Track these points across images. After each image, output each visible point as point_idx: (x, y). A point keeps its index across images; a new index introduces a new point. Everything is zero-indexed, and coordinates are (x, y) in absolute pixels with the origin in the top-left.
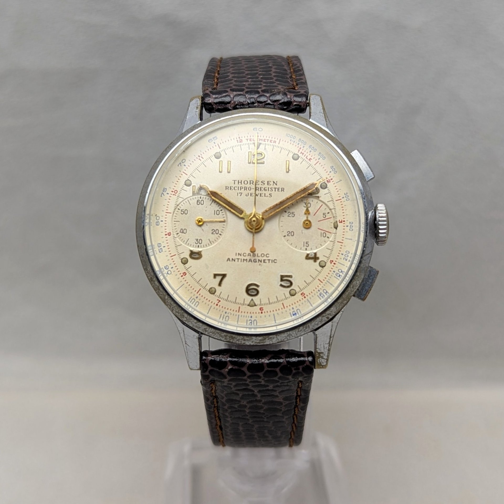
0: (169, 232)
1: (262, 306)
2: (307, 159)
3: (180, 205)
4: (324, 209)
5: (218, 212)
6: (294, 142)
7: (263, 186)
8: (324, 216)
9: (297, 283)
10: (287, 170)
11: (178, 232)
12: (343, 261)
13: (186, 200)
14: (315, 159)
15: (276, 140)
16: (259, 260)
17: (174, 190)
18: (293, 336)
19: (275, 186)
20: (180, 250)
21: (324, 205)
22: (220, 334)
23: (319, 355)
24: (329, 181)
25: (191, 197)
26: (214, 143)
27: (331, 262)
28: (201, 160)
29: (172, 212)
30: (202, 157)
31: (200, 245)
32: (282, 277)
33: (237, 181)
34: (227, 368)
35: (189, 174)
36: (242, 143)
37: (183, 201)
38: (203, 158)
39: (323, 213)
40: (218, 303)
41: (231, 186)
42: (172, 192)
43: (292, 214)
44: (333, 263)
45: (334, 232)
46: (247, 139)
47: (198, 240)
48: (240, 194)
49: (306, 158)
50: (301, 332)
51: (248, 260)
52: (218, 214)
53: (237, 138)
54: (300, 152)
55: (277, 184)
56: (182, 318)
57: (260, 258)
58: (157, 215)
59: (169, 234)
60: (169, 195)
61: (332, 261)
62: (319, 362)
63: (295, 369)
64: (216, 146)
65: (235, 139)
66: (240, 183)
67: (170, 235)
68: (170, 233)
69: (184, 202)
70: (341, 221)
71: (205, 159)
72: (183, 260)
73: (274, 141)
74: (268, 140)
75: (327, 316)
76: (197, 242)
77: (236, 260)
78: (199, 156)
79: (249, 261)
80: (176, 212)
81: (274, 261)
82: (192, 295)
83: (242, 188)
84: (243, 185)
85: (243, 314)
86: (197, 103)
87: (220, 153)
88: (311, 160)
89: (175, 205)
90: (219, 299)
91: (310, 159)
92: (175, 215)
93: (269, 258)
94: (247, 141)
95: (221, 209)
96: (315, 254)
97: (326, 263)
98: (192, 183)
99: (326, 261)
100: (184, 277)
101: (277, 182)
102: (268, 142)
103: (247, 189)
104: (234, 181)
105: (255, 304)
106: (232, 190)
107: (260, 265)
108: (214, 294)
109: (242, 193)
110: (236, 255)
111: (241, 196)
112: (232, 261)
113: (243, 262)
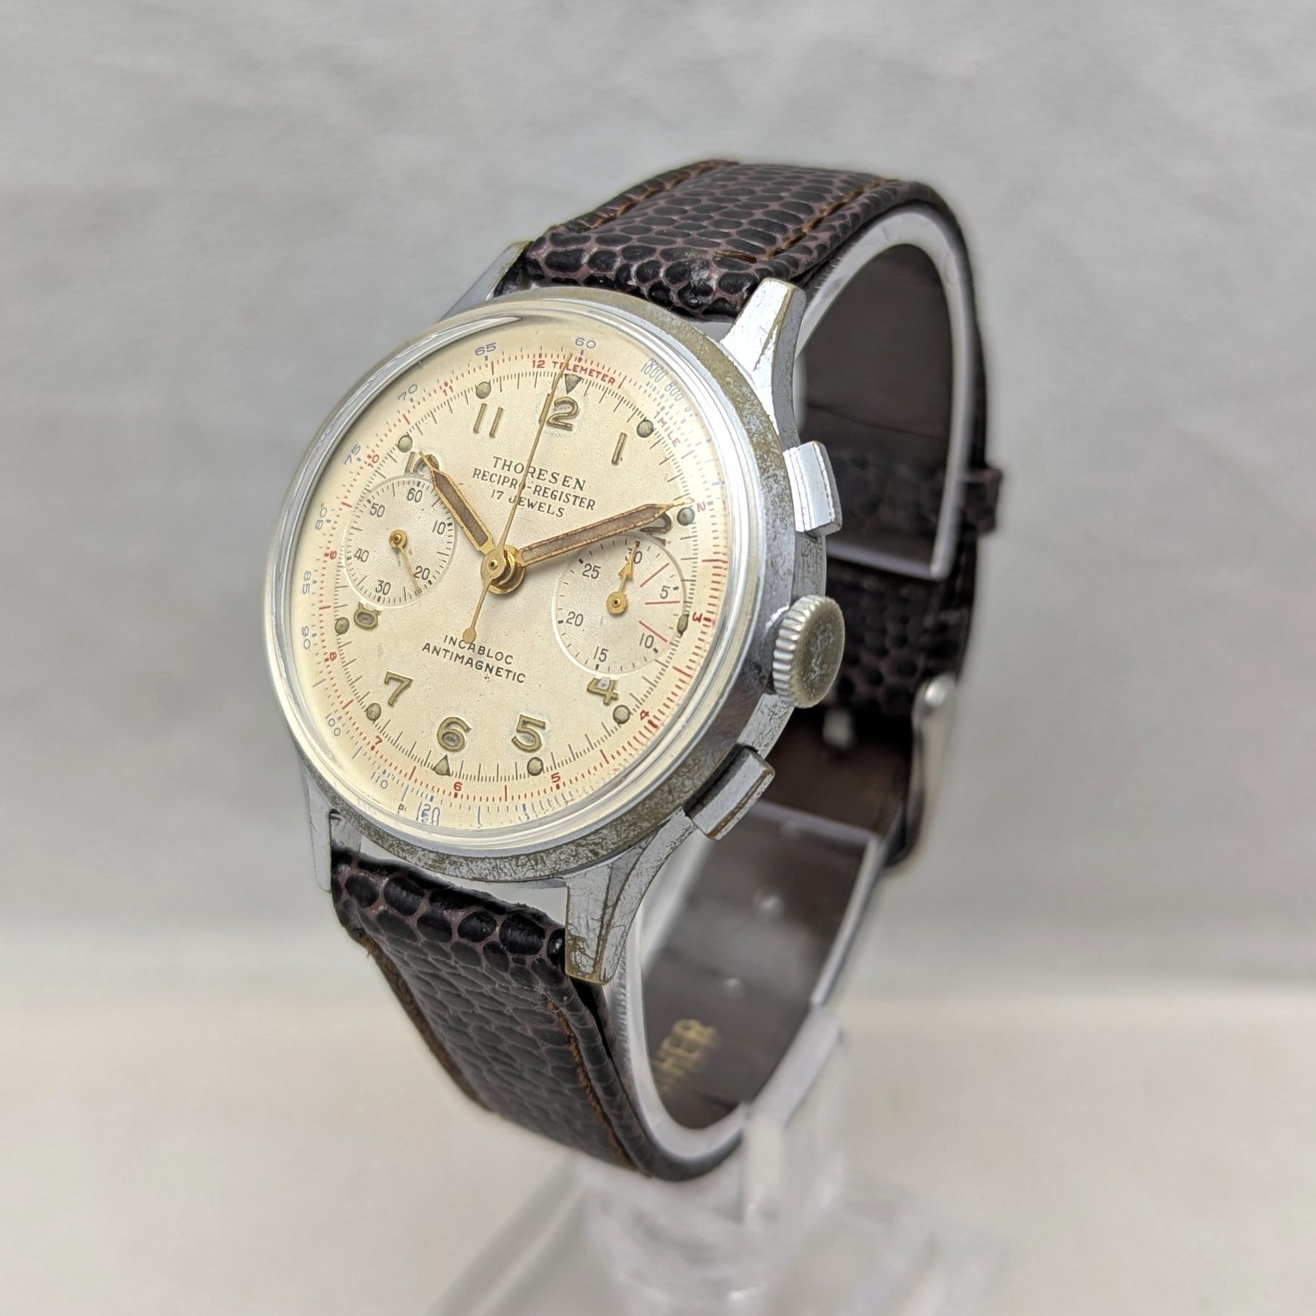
0: (334, 550)
1: (460, 781)
2: (670, 439)
3: (374, 493)
4: (667, 577)
5: (442, 526)
6: (655, 389)
7: (552, 487)
8: (664, 594)
9: (553, 745)
10: (615, 458)
11: (352, 555)
13: (389, 484)
14: (687, 444)
15: (615, 376)
16: (488, 666)
17: (372, 454)
18: (506, 874)
19: (578, 492)
20: (342, 597)
21: (671, 566)
23: (575, 943)
24: (703, 507)
25: (400, 477)
27: (643, 714)
28: (446, 395)
29: (354, 505)
30: (451, 387)
31: (382, 597)
32: (525, 722)
33: (503, 461)
34: (377, 910)
35: (413, 424)
36: (543, 370)
37: (383, 483)
38: (452, 391)
39: (664, 587)
40: (376, 744)
41: (486, 470)
42: (369, 457)
43: (594, 571)
44: (646, 719)
45: (673, 641)
46: (555, 363)
47: (383, 585)
48: (499, 494)
49: (669, 435)
50: (525, 869)
51: (465, 661)
52: (440, 531)
53: (534, 356)
54: (659, 418)
55: (583, 489)
57: (492, 662)
58: (325, 506)
59: (332, 555)
60: (361, 463)
61: (647, 714)
62: (573, 959)
63: (515, 961)
64: (487, 366)
65: (531, 356)
66: (506, 468)
67: (332, 558)
69: (384, 486)
70: (698, 615)
71: (455, 393)
72: (340, 622)
73: (611, 378)
74: (599, 373)
76: (379, 588)
77: (442, 653)
78: (446, 384)
79: (467, 663)
80: (361, 507)
81: (518, 678)
82: (332, 710)
83: (506, 480)
84: (511, 474)
85: (417, 786)
87: (489, 383)
88: (677, 445)
89: (365, 489)
90: (381, 736)
91: (675, 442)
92: (358, 512)
93: (509, 667)
95: (450, 521)
96: (613, 684)
97: (630, 713)
98: (413, 444)
99: (631, 710)
100: (329, 662)
101: (584, 482)
102: (597, 377)
103: (517, 486)
104: (495, 459)
105: (448, 770)
106: (486, 480)
107: (486, 678)
108: (375, 720)
109: (503, 493)
110: (445, 641)
111: (498, 498)
112: (433, 653)
113: (455, 660)
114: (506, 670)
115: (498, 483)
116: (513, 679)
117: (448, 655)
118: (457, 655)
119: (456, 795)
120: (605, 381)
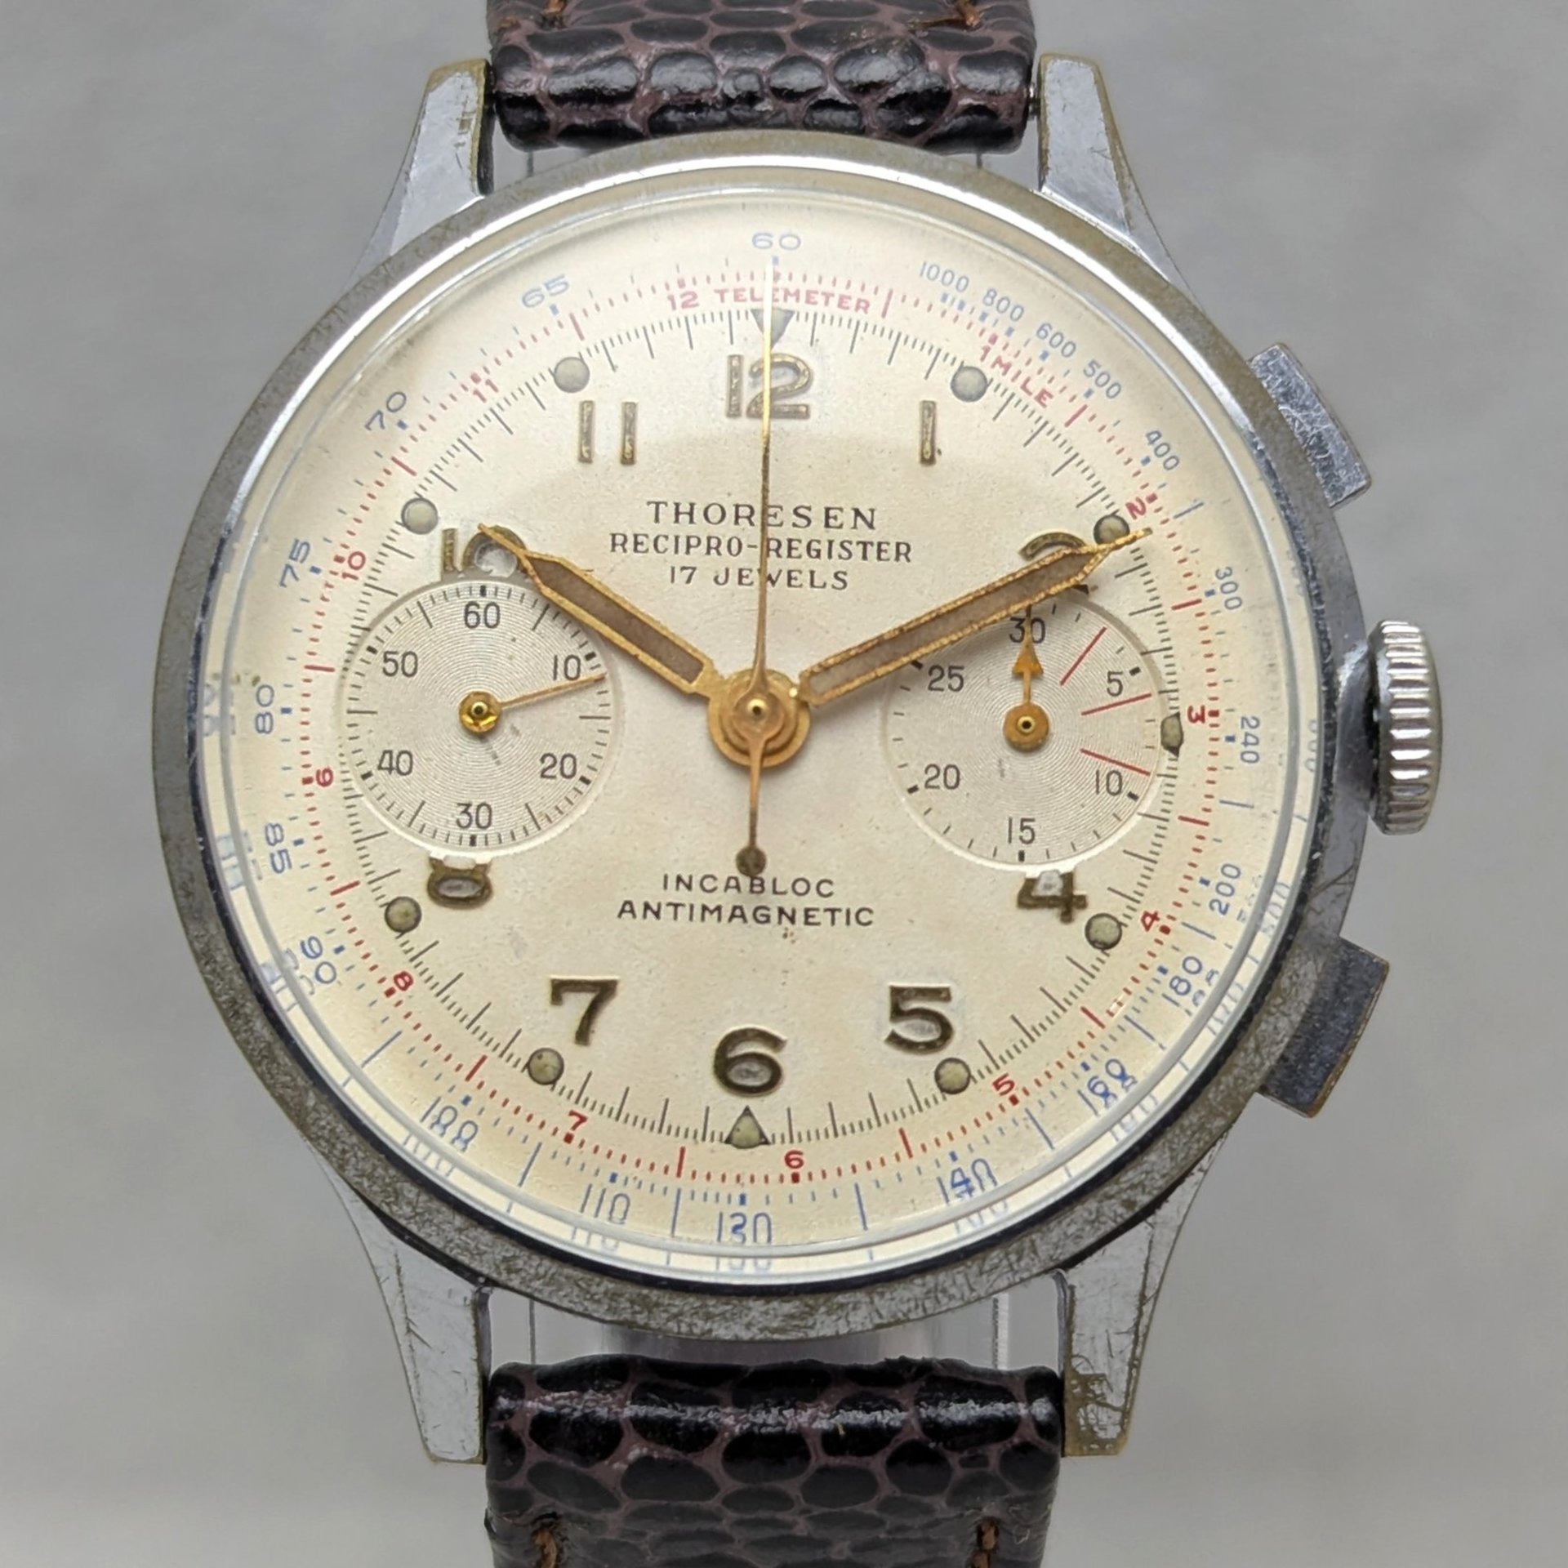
0: (322, 767)
1: (795, 1147)
2: (1030, 393)
3: (379, 630)
4: (1111, 653)
5: (573, 662)
6: (961, 306)
7: (805, 535)
8: (1115, 687)
9: (976, 1028)
10: (927, 452)
11: (371, 767)
12: (1206, 918)
13: (410, 604)
14: (1067, 395)
15: (868, 295)
16: (781, 911)
17: (345, 553)
18: (951, 1297)
19: (865, 534)
20: (381, 857)
21: (1112, 630)
22: (583, 1285)
23: (1086, 1389)
24: (1140, 508)
25: (434, 585)
26: (554, 309)
27: (1148, 920)
28: (483, 399)
29: (338, 665)
30: (489, 383)
31: (480, 834)
32: (898, 994)
33: (672, 508)
34: (623, 1458)
35: (423, 472)
36: (697, 311)
37: (394, 606)
38: (495, 389)
39: (1110, 673)
40: (574, 1128)
41: (639, 531)
42: (339, 559)
43: (951, 676)
44: (1156, 926)
45: (1164, 771)
46: (722, 293)
47: (472, 810)
48: (688, 572)
49: (1024, 387)
50: (993, 1277)
51: (726, 913)
52: (572, 673)
53: (667, 287)
54: (991, 358)
55: (875, 524)
56: (388, 1204)
57: (789, 902)
58: (263, 681)
59: (324, 778)
60: (323, 576)
61: (1155, 917)
62: (1082, 1422)
63: (964, 1464)
64: (560, 325)
65: (660, 288)
66: (684, 518)
67: (325, 784)
68: (328, 771)
69: (399, 611)
70: (1197, 710)
71: (504, 392)
72: (395, 909)
74: (828, 296)
75: (1125, 1196)
76: (464, 819)
77: (667, 912)
78: (476, 379)
79: (733, 916)
80: (357, 665)
81: (858, 917)
82: (442, 1088)
83: (693, 542)
84: (701, 529)
85: (700, 1184)
86: (463, 99)
87: (581, 359)
88: (1048, 401)
89: (354, 627)
90: (579, 1109)
91: (1042, 396)
92: (352, 678)
93: (831, 903)
94: (722, 300)
95: (588, 650)
96: (1068, 879)
97: (1120, 926)
98: (440, 514)
99: (1121, 919)
100: (399, 995)
101: (872, 511)
102: (827, 303)
103: (723, 549)
104: (653, 506)
105: (762, 1135)
106: (647, 551)
107: (785, 936)
108: (553, 1082)
109: (694, 569)
110: (665, 887)
111: (689, 581)
112: (645, 916)
113: (703, 918)
114: (826, 910)
115: (676, 551)
116: (848, 922)
118: (705, 908)
119: (795, 1178)
120: (847, 308)
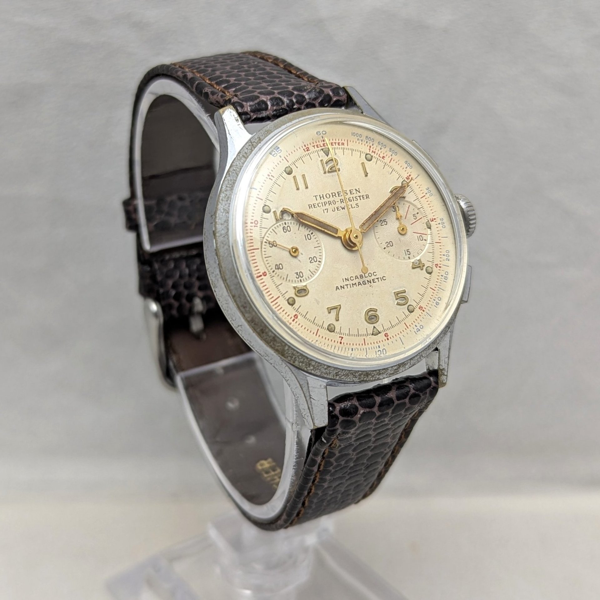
0: (263, 272)
1: (386, 332)
2: (380, 157)
3: (266, 237)
4: (412, 211)
5: (309, 236)
6: (362, 141)
7: (347, 197)
9: (413, 297)
10: (366, 174)
11: (274, 269)
12: (446, 263)
13: (271, 230)
14: (388, 157)
15: (343, 141)
16: (368, 281)
17: (253, 221)
19: (359, 194)
20: (283, 289)
21: (411, 206)
22: (354, 374)
23: (441, 372)
24: (408, 178)
25: (275, 224)
26: (280, 157)
28: (272, 180)
29: (260, 247)
30: (272, 176)
31: (302, 279)
32: (397, 294)
33: (319, 196)
34: (359, 414)
35: (264, 199)
36: (310, 151)
37: (267, 231)
38: (274, 177)
39: (413, 215)
40: (341, 340)
41: (314, 203)
42: (252, 223)
43: (384, 222)
44: (438, 267)
45: (430, 233)
46: (314, 146)
47: (298, 274)
48: (326, 210)
51: (357, 284)
52: (309, 238)
53: (302, 147)
54: (371, 151)
55: (360, 191)
56: (307, 368)
57: (369, 279)
62: (441, 380)
64: (283, 160)
65: (301, 148)
66: (322, 198)
67: (265, 275)
68: (265, 272)
69: (269, 232)
70: (431, 219)
72: (290, 300)
73: (342, 143)
74: (335, 143)
76: (298, 276)
77: (345, 287)
78: (269, 175)
79: (359, 285)
80: (263, 246)
81: (383, 278)
83: (326, 203)
84: (326, 200)
85: (370, 346)
86: (232, 115)
87: (289, 167)
89: (260, 238)
90: (341, 336)
91: (383, 157)
92: (263, 250)
94: (314, 148)
95: (312, 231)
96: (419, 260)
97: (432, 268)
98: (271, 208)
100: (296, 320)
101: (359, 189)
102: (336, 145)
103: (332, 203)
104: (315, 197)
105: (379, 331)
106: (317, 207)
107: (370, 286)
108: (334, 331)
109: (328, 209)
110: (343, 281)
111: (327, 212)
112: (341, 289)
113: (353, 287)
114: (376, 279)
115: (323, 206)
116: (381, 280)
117: (349, 286)
118: (353, 284)
119: (388, 339)
120: (340, 145)
